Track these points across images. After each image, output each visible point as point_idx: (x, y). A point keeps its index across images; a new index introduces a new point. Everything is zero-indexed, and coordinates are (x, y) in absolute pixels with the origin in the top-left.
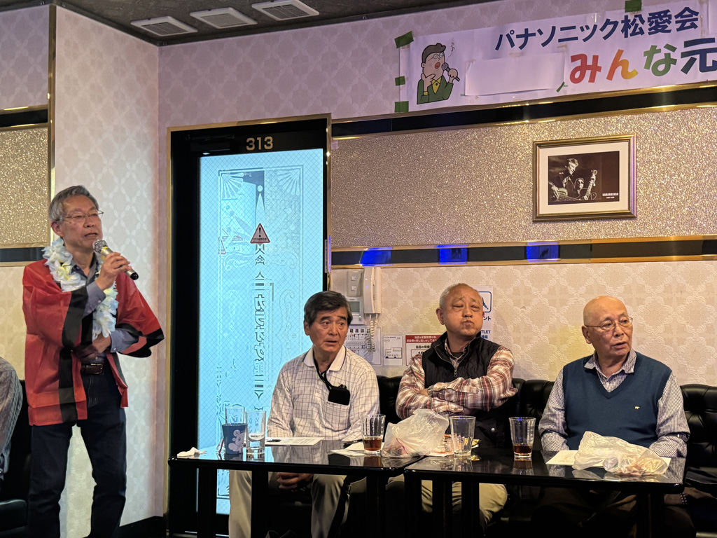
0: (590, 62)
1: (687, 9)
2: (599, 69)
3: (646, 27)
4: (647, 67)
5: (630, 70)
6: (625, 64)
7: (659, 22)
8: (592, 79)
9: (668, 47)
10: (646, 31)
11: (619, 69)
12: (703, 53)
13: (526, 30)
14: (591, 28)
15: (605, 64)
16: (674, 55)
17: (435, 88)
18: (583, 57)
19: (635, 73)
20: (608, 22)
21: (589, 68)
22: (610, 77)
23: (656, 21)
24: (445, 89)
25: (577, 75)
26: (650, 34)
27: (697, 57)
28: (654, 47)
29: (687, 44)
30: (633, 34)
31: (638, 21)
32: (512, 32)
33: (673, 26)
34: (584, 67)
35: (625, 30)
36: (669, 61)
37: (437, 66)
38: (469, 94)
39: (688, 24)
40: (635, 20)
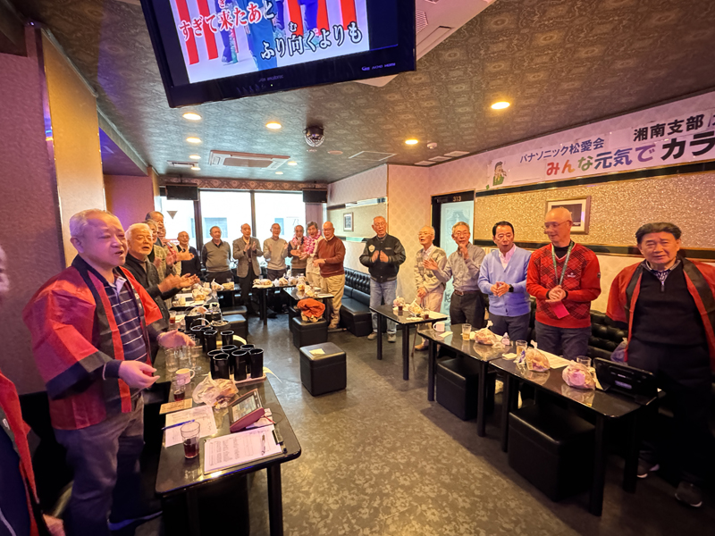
0: (555, 166)
1: (599, 139)
2: (559, 169)
3: (580, 149)
4: (579, 167)
5: (572, 169)
6: (570, 166)
7: (586, 146)
8: (556, 173)
9: (589, 157)
10: (580, 151)
11: (567, 169)
12: (605, 159)
13: (532, 154)
14: (557, 151)
15: (561, 166)
16: (591, 161)
17: (499, 179)
18: (552, 164)
19: (574, 170)
20: (564, 148)
21: (555, 168)
22: (563, 172)
24: (502, 179)
25: (550, 171)
26: (582, 152)
27: (602, 161)
28: (583, 158)
29: (598, 155)
30: (574, 152)
31: (577, 147)
32: (527, 155)
33: (592, 147)
34: (553, 168)
35: (571, 151)
36: (589, 164)
37: (500, 170)
39: (599, 146)
40: (575, 146)
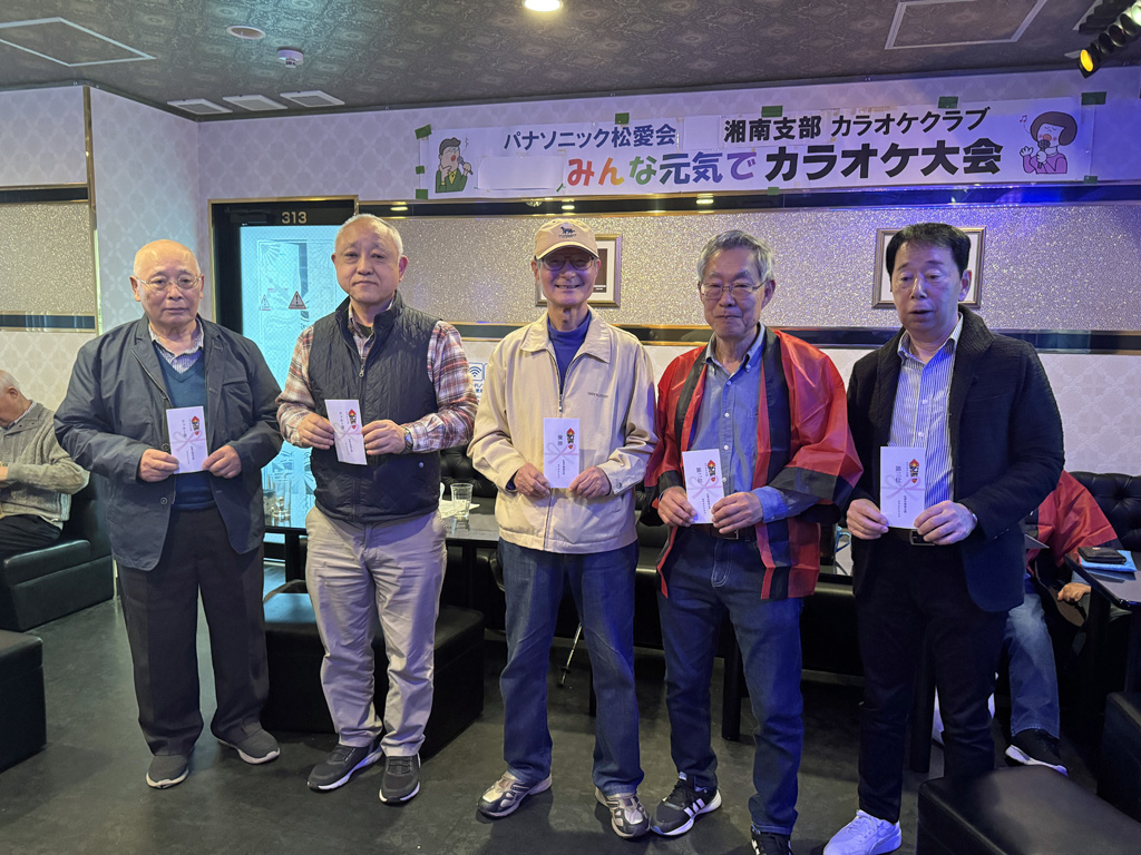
0: (585, 167)
1: (666, 126)
2: (593, 174)
3: (632, 139)
4: (632, 175)
5: (618, 177)
6: (614, 171)
7: (643, 135)
8: (586, 183)
9: (649, 158)
10: (632, 143)
11: (609, 175)
12: (678, 167)
13: (531, 133)
14: (586, 136)
15: (598, 169)
16: (654, 167)
17: (452, 179)
18: (579, 162)
19: (622, 180)
20: (600, 132)
21: (584, 172)
22: (601, 182)
23: (641, 135)
24: (461, 180)
25: (574, 178)
26: (635, 146)
27: (673, 169)
28: (638, 158)
29: (665, 157)
30: (621, 144)
32: (519, 133)
33: (654, 140)
34: (580, 172)
35: (614, 140)
36: (650, 172)
37: (453, 159)
38: (481, 188)
39: (667, 139)
40: (623, 132)
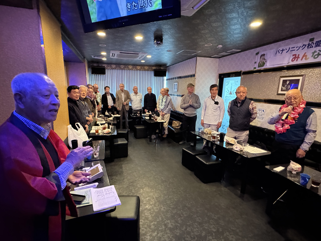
2: (299, 58)
3: (314, 45)
4: (312, 56)
6: (306, 56)
8: (297, 61)
9: (319, 50)
10: (314, 47)
11: (304, 57)
13: (283, 49)
14: (299, 47)
17: (262, 64)
18: (295, 55)
19: (308, 58)
20: (304, 45)
21: (297, 57)
22: (301, 60)
23: (317, 44)
24: (264, 64)
25: (293, 60)
26: (315, 47)
28: (315, 51)
30: (310, 47)
31: (312, 44)
35: (308, 47)
38: (268, 65)
40: (311, 44)
